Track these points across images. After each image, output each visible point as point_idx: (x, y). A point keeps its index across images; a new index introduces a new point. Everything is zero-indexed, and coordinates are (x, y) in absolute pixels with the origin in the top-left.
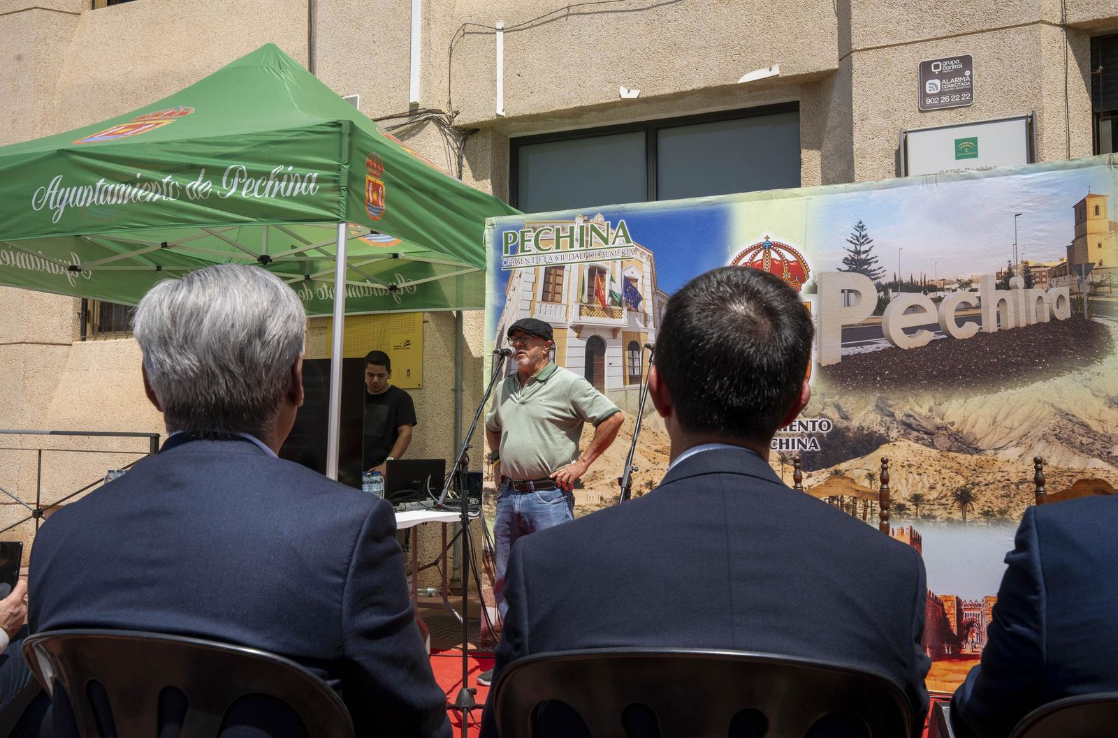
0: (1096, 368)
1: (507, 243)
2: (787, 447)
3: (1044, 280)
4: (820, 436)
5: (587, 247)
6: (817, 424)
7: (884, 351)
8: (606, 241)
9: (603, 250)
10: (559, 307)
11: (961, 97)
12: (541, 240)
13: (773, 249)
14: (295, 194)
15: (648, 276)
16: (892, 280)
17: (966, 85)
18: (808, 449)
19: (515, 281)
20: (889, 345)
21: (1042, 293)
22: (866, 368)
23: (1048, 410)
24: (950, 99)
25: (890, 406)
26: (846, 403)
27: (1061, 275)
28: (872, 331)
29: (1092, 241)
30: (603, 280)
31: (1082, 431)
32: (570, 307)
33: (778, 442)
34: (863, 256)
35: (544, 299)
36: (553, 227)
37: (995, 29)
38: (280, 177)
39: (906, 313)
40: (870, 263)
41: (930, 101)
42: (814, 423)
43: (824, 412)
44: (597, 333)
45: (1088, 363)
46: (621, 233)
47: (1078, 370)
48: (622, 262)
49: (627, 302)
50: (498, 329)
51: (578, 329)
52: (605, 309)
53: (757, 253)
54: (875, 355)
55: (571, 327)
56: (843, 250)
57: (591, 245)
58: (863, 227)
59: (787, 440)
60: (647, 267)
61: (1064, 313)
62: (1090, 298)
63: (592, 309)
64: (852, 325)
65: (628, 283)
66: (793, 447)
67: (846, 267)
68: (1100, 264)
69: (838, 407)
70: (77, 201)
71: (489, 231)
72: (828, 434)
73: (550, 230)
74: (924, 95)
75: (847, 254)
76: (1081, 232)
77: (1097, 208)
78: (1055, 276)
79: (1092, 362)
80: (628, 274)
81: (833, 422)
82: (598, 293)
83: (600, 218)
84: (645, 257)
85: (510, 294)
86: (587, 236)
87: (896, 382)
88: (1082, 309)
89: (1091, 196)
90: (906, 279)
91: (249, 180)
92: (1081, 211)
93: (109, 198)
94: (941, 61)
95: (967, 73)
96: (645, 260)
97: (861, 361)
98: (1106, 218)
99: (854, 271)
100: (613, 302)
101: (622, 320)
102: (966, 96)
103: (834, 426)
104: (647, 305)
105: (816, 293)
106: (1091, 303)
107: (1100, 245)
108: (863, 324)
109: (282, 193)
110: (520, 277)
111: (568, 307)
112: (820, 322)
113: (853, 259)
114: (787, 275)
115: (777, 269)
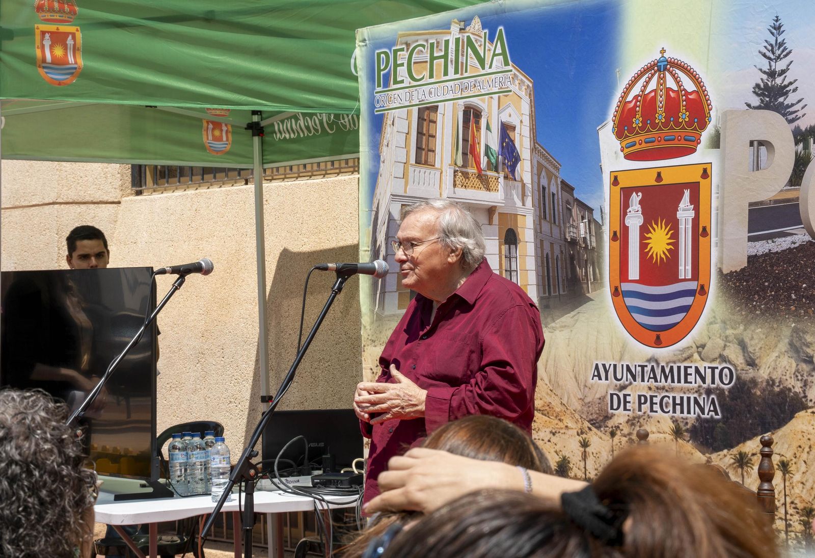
1: (379, 70)
2: (682, 412)
4: (720, 393)
6: (717, 372)
7: (801, 248)
10: (433, 172)
12: (415, 63)
13: (669, 71)
15: (526, 120)
18: (706, 416)
22: (778, 278)
25: (808, 345)
26: (752, 338)
28: (787, 213)
30: (478, 129)
32: (444, 173)
33: (671, 401)
34: (779, 81)
35: (418, 162)
36: (427, 41)
40: (786, 93)
42: (713, 369)
43: (726, 353)
46: (499, 51)
48: (499, 97)
49: (504, 164)
52: (480, 176)
53: (650, 79)
54: (789, 255)
56: (755, 71)
58: (780, 27)
59: (682, 398)
60: (525, 107)
63: (466, 175)
64: (761, 203)
65: (505, 132)
66: (689, 412)
67: (756, 101)
69: (743, 345)
71: (361, 50)
72: (730, 391)
73: (423, 46)
75: (759, 78)
80: (505, 118)
81: (736, 370)
82: (473, 150)
84: (524, 88)
86: (463, 55)
96: (524, 93)
97: (772, 266)
99: (766, 106)
100: (489, 165)
101: (499, 194)
103: (738, 378)
104: (525, 169)
105: (719, 147)
108: (776, 201)
110: (393, 124)
111: (441, 173)
112: (722, 198)
113: (766, 85)
114: (684, 116)
115: (672, 105)
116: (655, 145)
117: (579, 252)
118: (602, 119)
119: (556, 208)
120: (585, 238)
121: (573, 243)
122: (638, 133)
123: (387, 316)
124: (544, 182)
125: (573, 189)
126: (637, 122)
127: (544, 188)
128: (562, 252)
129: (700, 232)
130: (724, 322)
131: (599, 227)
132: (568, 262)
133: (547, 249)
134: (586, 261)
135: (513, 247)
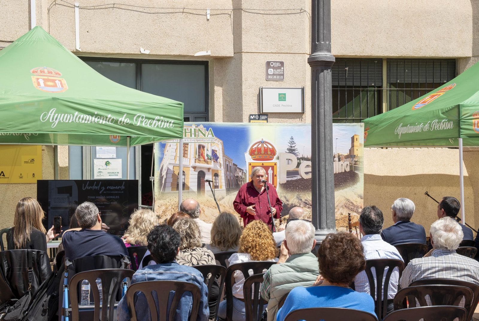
0: (355, 186)
3: (343, 159)
5: (197, 137)
7: (299, 179)
8: (205, 135)
9: (204, 139)
10: (187, 159)
11: (280, 77)
13: (264, 143)
14: (164, 127)
15: (221, 150)
16: (302, 157)
17: (282, 73)
19: (168, 148)
20: (301, 177)
21: (343, 163)
22: (294, 185)
23: (343, 198)
24: (277, 77)
25: (301, 197)
26: (288, 196)
27: (347, 158)
28: (296, 173)
29: (355, 148)
30: (204, 150)
31: (351, 205)
34: (293, 148)
37: (291, 53)
38: (159, 120)
39: (306, 167)
40: (295, 151)
41: (270, 77)
44: (202, 170)
45: (353, 184)
46: (210, 133)
47: (351, 186)
48: (211, 144)
49: (213, 159)
50: (161, 166)
51: (194, 168)
52: (205, 161)
53: (259, 144)
54: (296, 181)
55: (191, 167)
56: (287, 146)
57: (199, 137)
58: (293, 138)
60: (220, 147)
61: (348, 169)
62: (354, 165)
63: (200, 160)
64: (290, 171)
65: (213, 152)
67: (288, 151)
68: (357, 155)
69: (285, 197)
70: (65, 120)
74: (268, 74)
75: (288, 147)
76: (353, 146)
77: (357, 138)
78: (346, 158)
79: (354, 184)
80: (213, 148)
81: (284, 202)
82: (202, 155)
83: (202, 126)
84: (219, 142)
85: (166, 153)
86: (197, 133)
87: (302, 189)
88: (352, 169)
89: (355, 135)
90: (306, 157)
91: (146, 120)
92: (353, 138)
93: (81, 120)
94: (274, 62)
95: (282, 68)
96: (220, 144)
97: (292, 183)
98: (359, 142)
99: (290, 153)
100: (208, 159)
101: (212, 165)
102: (282, 77)
103: (284, 204)
104: (221, 160)
105: (279, 159)
106: (354, 167)
107: (357, 150)
108: (293, 171)
109: (159, 126)
110: (170, 146)
111: (190, 159)
112: (280, 169)
113: (290, 149)
114: (269, 153)
115: (266, 150)
116: (262, 158)
117: (239, 179)
118: (246, 151)
119: (231, 169)
120: (241, 176)
121: (237, 177)
122: (256, 155)
123: (165, 193)
124: (227, 163)
125: (237, 165)
126: (256, 153)
127: (227, 165)
128: (234, 179)
129: (274, 176)
130: (281, 193)
131: (245, 174)
132: (236, 181)
133: (229, 178)
134: (241, 181)
135: (217, 177)
